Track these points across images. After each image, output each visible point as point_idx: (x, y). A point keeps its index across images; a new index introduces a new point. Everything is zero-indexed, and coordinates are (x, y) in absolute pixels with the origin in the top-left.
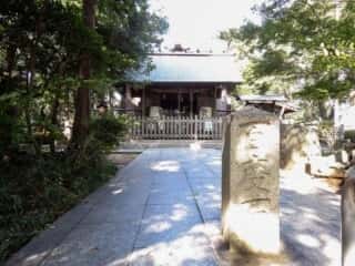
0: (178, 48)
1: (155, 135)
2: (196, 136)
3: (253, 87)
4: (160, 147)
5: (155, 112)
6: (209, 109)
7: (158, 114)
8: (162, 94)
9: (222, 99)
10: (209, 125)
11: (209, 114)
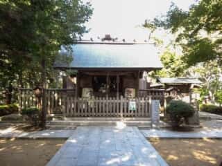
0: (108, 38)
1: (86, 114)
2: (122, 115)
3: (169, 69)
4: (89, 125)
5: (87, 93)
6: (133, 90)
7: (88, 95)
8: (93, 76)
9: (144, 79)
10: (133, 105)
11: (133, 94)
